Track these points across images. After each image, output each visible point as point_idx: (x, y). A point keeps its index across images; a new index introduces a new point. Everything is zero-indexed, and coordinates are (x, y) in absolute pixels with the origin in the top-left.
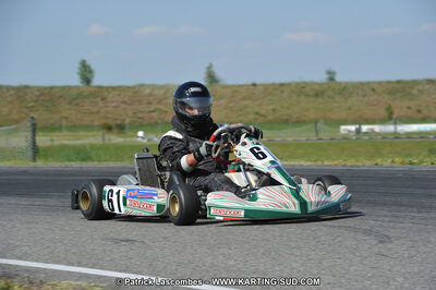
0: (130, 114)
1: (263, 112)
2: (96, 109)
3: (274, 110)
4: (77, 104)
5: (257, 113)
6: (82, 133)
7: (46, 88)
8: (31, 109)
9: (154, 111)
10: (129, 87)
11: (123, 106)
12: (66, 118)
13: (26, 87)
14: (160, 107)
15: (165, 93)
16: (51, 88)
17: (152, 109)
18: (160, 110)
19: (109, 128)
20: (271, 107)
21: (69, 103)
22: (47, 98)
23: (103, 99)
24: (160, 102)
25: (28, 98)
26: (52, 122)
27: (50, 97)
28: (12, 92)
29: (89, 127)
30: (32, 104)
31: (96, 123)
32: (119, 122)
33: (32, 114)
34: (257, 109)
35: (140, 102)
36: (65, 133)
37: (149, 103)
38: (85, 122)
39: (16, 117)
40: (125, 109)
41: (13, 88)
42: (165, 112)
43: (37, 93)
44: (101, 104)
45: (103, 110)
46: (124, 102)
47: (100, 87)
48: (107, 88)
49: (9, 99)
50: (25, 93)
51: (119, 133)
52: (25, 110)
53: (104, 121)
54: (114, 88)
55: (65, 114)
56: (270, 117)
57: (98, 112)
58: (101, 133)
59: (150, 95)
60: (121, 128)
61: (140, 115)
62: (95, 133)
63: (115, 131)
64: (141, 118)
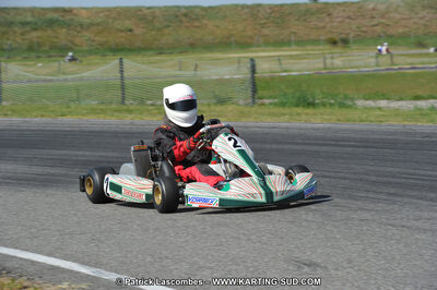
0: (354, 27)
2: (321, 25)
4: (305, 20)
6: (309, 48)
7: (277, 6)
8: (263, 26)
9: (377, 25)
10: (353, 3)
11: (347, 20)
12: (295, 33)
13: (259, 5)
14: (383, 20)
15: (388, 8)
16: (282, 6)
17: (375, 22)
18: (382, 23)
19: (334, 43)
21: (298, 20)
22: (278, 15)
23: (329, 15)
24: (383, 16)
25: (260, 15)
26: (282, 37)
27: (279, 14)
28: (247, 10)
29: (315, 42)
30: (262, 22)
31: (322, 38)
32: (343, 36)
33: (266, 31)
35: (363, 16)
36: (294, 47)
37: (373, 18)
38: (313, 37)
39: (250, 33)
40: (349, 24)
41: (248, 7)
42: (388, 25)
43: (269, 11)
44: (327, 19)
45: (329, 25)
46: (349, 17)
47: (327, 4)
48: (333, 4)
49: (244, 17)
50: (258, 11)
51: (344, 47)
52: (258, 27)
53: (330, 36)
54: (339, 4)
55: (293, 30)
57: (324, 27)
58: (328, 47)
59: (374, 9)
60: (345, 42)
61: (364, 29)
62: (321, 47)
63: (340, 44)
64: (366, 32)
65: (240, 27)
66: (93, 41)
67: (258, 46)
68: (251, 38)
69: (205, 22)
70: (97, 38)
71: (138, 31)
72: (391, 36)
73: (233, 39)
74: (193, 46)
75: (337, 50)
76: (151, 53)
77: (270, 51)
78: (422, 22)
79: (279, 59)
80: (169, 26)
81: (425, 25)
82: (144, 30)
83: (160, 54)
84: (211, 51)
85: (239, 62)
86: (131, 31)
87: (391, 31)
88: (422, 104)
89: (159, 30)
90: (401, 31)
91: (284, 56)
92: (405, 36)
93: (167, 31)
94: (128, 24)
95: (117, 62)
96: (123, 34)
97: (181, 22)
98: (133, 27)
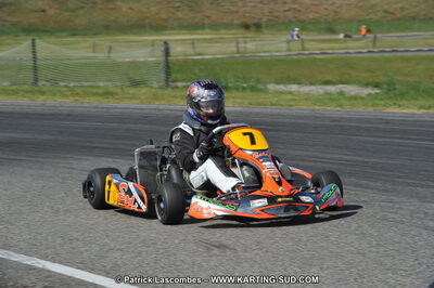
0: (266, 13)
1: (391, 10)
2: (235, 9)
3: (402, 8)
4: (218, 4)
5: (385, 11)
6: (223, 31)
8: (177, 9)
9: (288, 11)
11: (261, 5)
12: (208, 17)
14: (294, 6)
17: (287, 8)
18: (294, 9)
19: (247, 27)
20: (400, 5)
21: (211, 4)
24: (293, 2)
26: (196, 20)
29: (229, 26)
30: (177, 5)
31: (236, 22)
32: (256, 21)
33: (180, 15)
34: (386, 7)
35: (275, 2)
36: (208, 31)
37: (285, 3)
38: (226, 21)
39: (164, 16)
40: (262, 8)
42: (299, 11)
44: (240, 4)
45: (242, 10)
46: (262, 2)
51: (257, 31)
52: (172, 10)
53: (242, 20)
55: (208, 14)
56: (399, 15)
57: (237, 12)
58: (241, 31)
60: (258, 27)
61: (276, 14)
62: (234, 31)
63: (253, 29)
64: (276, 17)
65: (154, 9)
66: (5, 21)
67: (172, 29)
68: (165, 20)
69: (119, 3)
70: (9, 18)
71: (51, 12)
72: (302, 22)
73: (147, 21)
74: (108, 28)
75: (250, 34)
76: (65, 34)
77: (183, 34)
78: (333, 8)
79: (193, 42)
80: (82, 8)
81: (335, 12)
82: (57, 11)
83: (74, 35)
84: (126, 33)
85: (153, 45)
86: (43, 11)
87: (303, 17)
88: (331, 89)
89: (73, 11)
90: (311, 16)
91: (198, 40)
92: (314, 22)
93: (80, 12)
94: (41, 5)
95: (30, 42)
96: (36, 15)
97: (95, 3)
98: (47, 8)
